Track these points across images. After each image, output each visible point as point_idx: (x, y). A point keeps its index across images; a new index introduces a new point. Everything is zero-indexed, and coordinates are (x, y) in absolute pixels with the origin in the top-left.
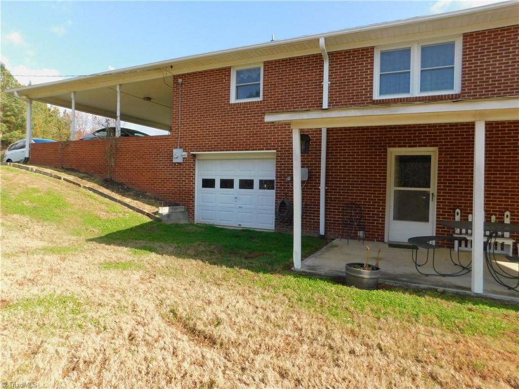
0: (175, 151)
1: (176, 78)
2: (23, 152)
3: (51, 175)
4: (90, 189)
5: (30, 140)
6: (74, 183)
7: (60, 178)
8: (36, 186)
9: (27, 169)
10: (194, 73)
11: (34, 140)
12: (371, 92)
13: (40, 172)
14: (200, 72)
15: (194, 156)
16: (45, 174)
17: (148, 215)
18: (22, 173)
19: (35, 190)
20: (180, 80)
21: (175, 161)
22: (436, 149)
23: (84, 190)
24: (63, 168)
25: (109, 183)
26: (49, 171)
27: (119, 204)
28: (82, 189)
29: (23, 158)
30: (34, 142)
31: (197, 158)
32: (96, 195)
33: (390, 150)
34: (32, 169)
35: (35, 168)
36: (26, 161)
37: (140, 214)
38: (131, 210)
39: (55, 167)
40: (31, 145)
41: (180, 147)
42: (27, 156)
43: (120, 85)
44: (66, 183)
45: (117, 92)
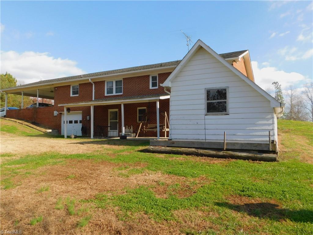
0: (54, 112)
1: (55, 87)
2: (3, 113)
3: (13, 121)
4: (26, 125)
5: (6, 108)
6: (21, 123)
7: (16, 122)
8: (8, 124)
9: (5, 119)
10: (60, 86)
11: (8, 108)
12: (104, 94)
13: (10, 120)
14: (62, 86)
15: (61, 113)
16: (12, 121)
17: (43, 132)
18: (3, 120)
19: (8, 126)
20: (56, 89)
21: (54, 115)
22: (118, 109)
23: (24, 125)
24: (18, 119)
25: (34, 123)
26: (13, 120)
27: (34, 129)
28: (23, 125)
29: (3, 116)
30: (8, 109)
31: (62, 114)
32: (28, 127)
33: (109, 110)
34: (7, 119)
35: (8, 119)
36: (5, 116)
37: (41, 132)
38: (38, 131)
39: (16, 119)
40: (7, 111)
41: (56, 111)
42: (5, 115)
43: (38, 89)
44: (18, 123)
45: (37, 92)
